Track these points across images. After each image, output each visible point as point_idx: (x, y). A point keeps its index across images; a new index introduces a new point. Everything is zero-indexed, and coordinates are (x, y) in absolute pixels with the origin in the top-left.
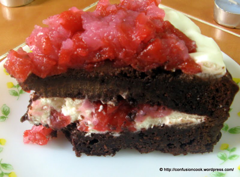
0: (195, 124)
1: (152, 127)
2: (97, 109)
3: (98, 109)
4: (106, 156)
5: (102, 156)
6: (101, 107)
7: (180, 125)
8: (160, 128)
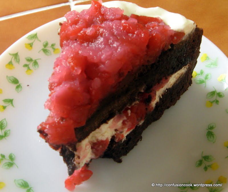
0: (184, 73)
1: (161, 97)
2: (127, 116)
3: (128, 114)
4: (137, 144)
5: (135, 147)
6: (129, 111)
7: (177, 81)
8: (166, 93)
